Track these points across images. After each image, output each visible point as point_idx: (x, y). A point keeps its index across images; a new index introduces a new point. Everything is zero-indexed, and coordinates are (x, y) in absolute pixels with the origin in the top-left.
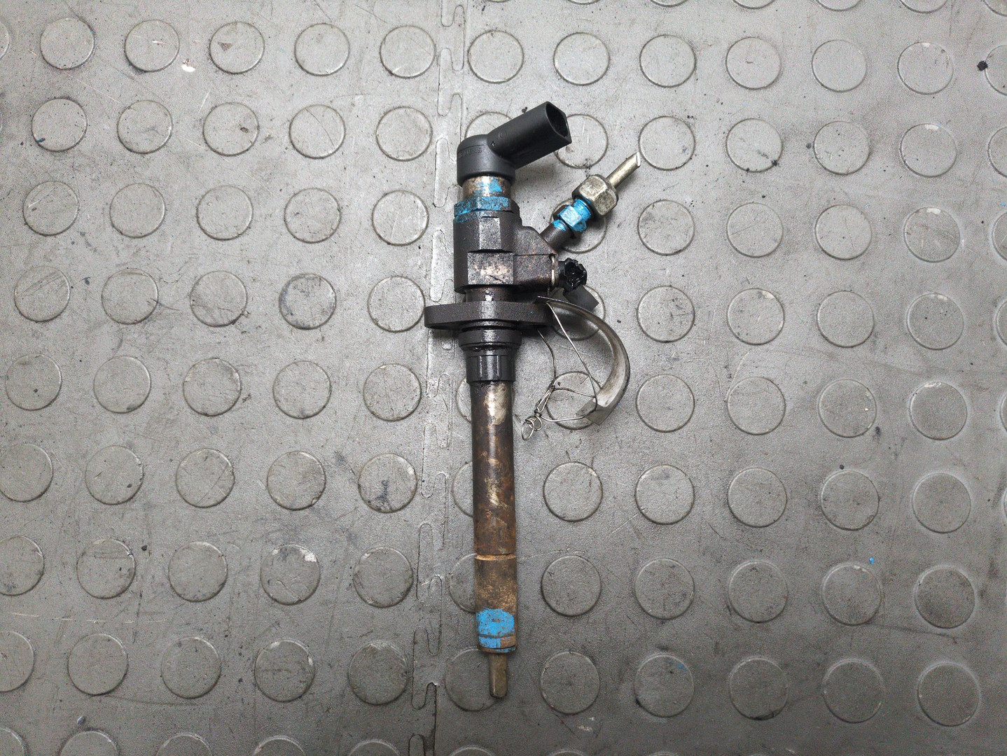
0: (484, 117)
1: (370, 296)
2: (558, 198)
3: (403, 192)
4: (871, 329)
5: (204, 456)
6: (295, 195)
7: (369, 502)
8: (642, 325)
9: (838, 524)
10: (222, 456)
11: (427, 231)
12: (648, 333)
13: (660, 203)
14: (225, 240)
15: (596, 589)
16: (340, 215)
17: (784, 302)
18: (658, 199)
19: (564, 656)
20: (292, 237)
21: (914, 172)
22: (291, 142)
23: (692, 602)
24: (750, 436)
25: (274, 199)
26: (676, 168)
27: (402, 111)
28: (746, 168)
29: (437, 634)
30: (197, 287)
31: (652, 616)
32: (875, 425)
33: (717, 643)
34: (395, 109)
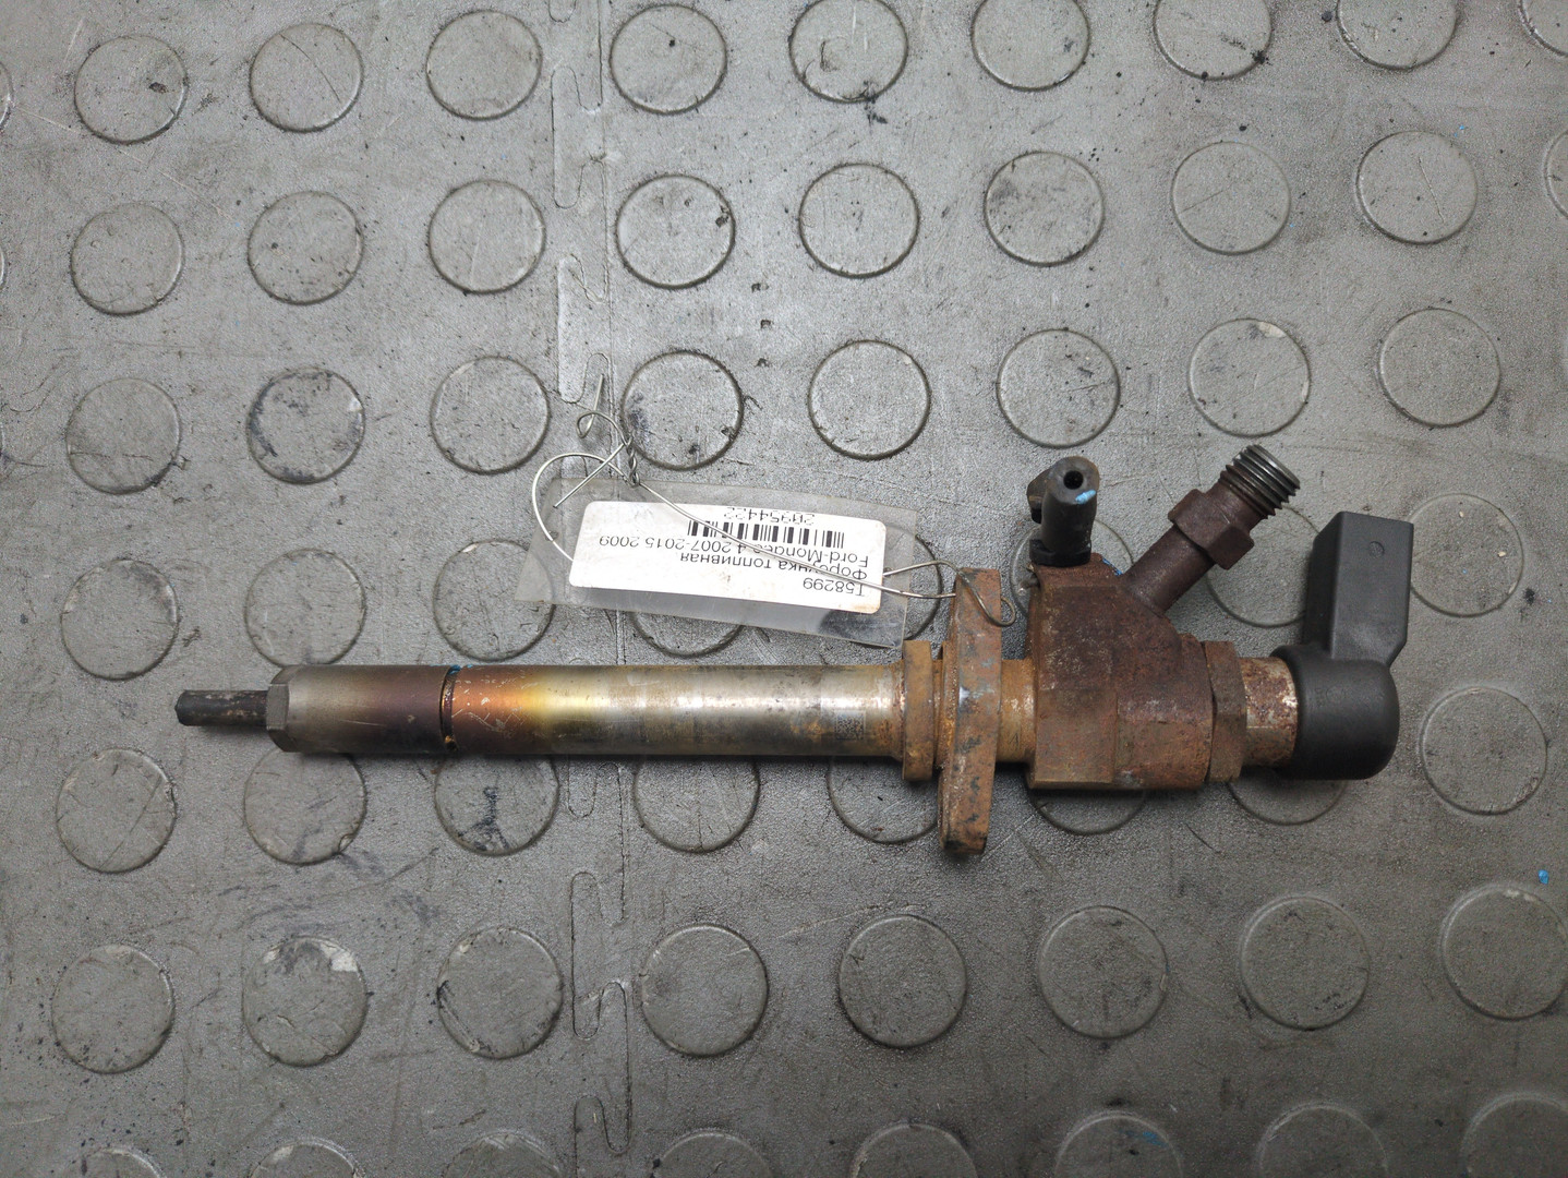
0: (648, 15)
1: (434, 403)
2: (813, 167)
3: (488, 183)
4: (1495, 384)
5: (112, 764)
6: (268, 209)
7: (460, 835)
8: (1010, 416)
9: (1463, 804)
10: (148, 760)
11: (544, 259)
12: (1024, 432)
13: (1026, 160)
14: (131, 314)
15: (955, 984)
16: (362, 242)
17: (1307, 343)
18: (1022, 151)
19: (897, 1134)
20: (265, 295)
21: (1553, 50)
22: (255, 104)
23: (1164, 997)
24: (1258, 630)
25: (226, 222)
26: (1055, 84)
27: (476, 20)
28: (1200, 73)
29: (623, 1107)
30: (78, 415)
31: (1080, 1034)
32: (1523, 587)
33: (1226, 1081)
34: (462, 16)
